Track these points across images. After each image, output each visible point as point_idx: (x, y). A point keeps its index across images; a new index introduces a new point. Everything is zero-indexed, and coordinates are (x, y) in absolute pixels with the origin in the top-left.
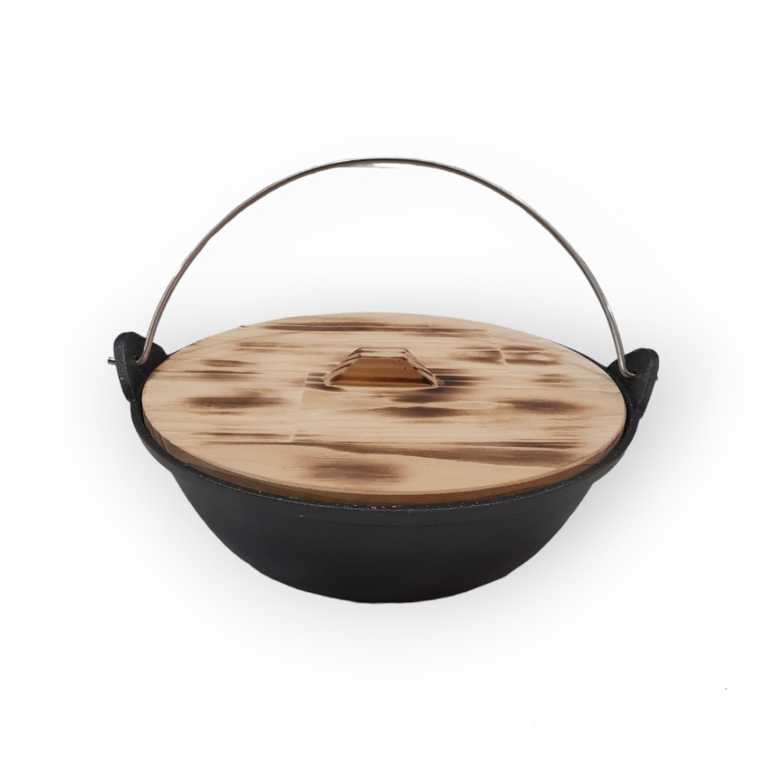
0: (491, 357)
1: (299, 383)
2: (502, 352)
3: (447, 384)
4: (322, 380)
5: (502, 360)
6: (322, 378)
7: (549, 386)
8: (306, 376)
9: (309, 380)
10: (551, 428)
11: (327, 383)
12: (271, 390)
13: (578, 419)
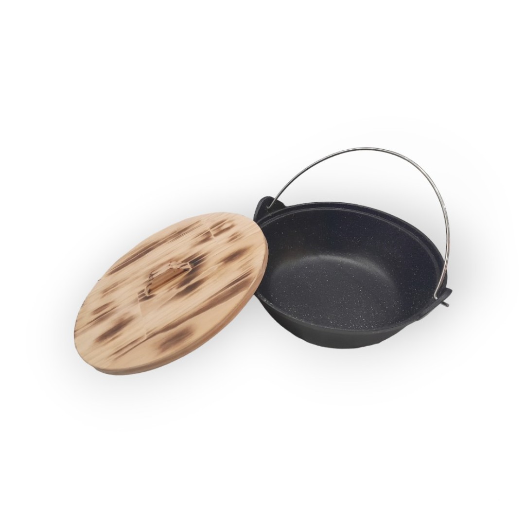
0: (207, 237)
1: (135, 301)
2: (211, 231)
3: (195, 265)
4: (144, 294)
5: (212, 237)
6: (144, 292)
7: (234, 242)
8: (137, 296)
9: (139, 297)
10: (241, 267)
11: (147, 295)
12: (126, 314)
13: (249, 256)
